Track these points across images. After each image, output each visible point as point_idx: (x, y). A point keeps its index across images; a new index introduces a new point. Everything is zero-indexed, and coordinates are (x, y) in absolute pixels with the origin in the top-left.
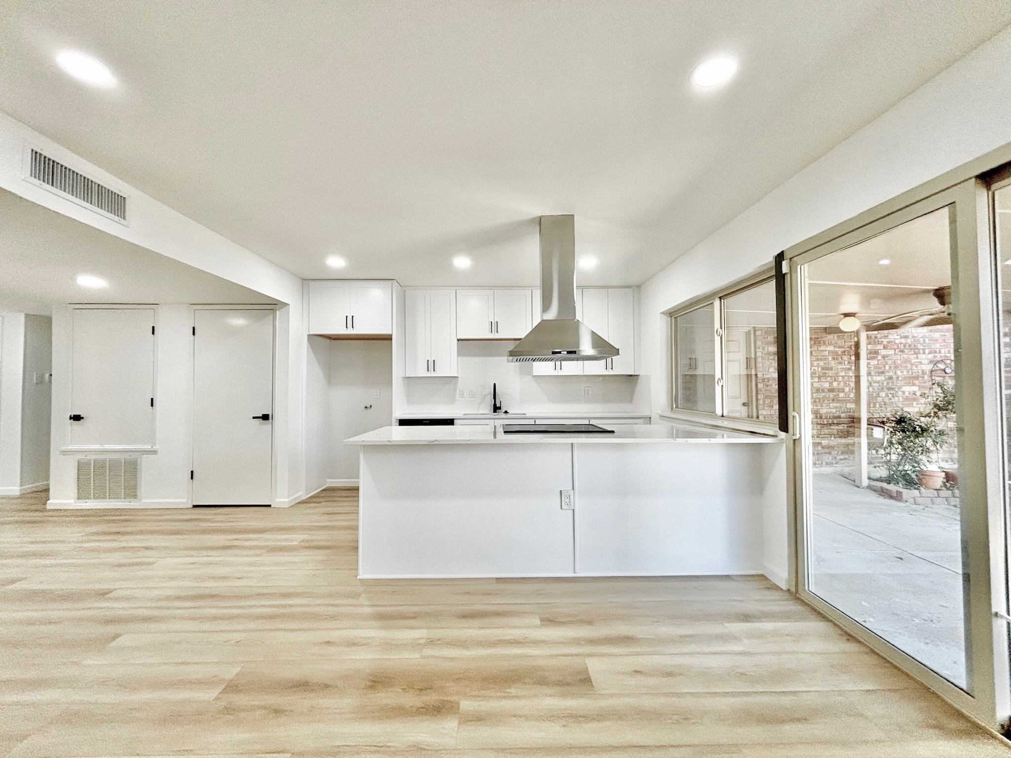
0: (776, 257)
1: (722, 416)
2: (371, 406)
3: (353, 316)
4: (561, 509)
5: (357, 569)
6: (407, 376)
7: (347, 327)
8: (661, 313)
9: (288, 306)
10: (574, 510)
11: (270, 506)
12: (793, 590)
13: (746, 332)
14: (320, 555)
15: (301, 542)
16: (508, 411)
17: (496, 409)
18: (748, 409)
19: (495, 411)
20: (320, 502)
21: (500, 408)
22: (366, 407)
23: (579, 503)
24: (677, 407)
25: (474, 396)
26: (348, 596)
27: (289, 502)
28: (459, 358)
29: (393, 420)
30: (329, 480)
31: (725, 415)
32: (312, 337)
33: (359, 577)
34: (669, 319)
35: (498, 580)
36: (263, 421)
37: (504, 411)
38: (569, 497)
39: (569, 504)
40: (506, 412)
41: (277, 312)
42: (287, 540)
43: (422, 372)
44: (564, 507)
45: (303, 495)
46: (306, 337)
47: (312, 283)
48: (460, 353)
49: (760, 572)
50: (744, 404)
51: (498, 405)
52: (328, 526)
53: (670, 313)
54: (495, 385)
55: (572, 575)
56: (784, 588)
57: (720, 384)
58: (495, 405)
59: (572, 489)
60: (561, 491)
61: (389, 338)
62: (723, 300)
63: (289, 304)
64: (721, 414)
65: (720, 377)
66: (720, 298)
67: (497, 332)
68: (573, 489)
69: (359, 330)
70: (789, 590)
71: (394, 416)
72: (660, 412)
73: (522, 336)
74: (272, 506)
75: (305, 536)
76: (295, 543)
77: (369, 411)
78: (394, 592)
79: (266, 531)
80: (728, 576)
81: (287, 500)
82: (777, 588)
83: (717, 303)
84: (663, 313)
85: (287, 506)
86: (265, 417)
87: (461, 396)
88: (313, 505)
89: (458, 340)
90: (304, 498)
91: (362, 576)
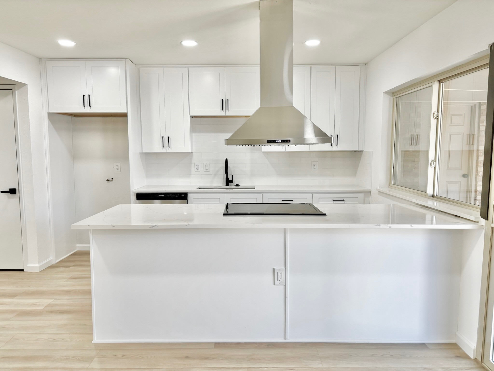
0: (491, 45)
1: (433, 196)
2: (112, 179)
3: (89, 95)
4: (274, 284)
5: (92, 334)
6: (144, 152)
7: (84, 106)
8: (384, 93)
9: (26, 86)
10: (285, 285)
11: (23, 270)
12: (479, 359)
13: (472, 106)
14: (62, 319)
15: (46, 307)
16: (239, 185)
17: (228, 182)
18: (468, 182)
19: (227, 185)
20: (69, 267)
21: (231, 181)
22: (108, 180)
23: (290, 279)
24: (394, 184)
25: (208, 170)
26: (82, 360)
27: (40, 267)
28: (194, 134)
29: (131, 193)
30: (78, 245)
31: (435, 194)
32: (52, 115)
33: (93, 342)
34: (392, 98)
35: (218, 345)
36: (10, 195)
37: (236, 185)
38: (281, 275)
39: (281, 280)
40: (237, 185)
41: (16, 92)
42: (34, 304)
43: (157, 148)
44: (276, 282)
45: (53, 259)
46: (47, 114)
47: (48, 62)
48: (193, 129)
49: (453, 341)
50: (464, 176)
51: (230, 179)
52: (72, 291)
53: (393, 93)
54: (227, 161)
55: (282, 340)
56: (472, 357)
57: (434, 166)
58: (227, 178)
59: (283, 266)
60: (274, 269)
61: (125, 115)
62: (442, 84)
63: (27, 84)
64: (432, 193)
65: (433, 159)
66: (439, 81)
67: (228, 110)
68: (285, 267)
69: (96, 108)
70: (476, 358)
71: (131, 190)
72: (379, 188)
73: (251, 114)
74: (24, 271)
75: (52, 300)
76: (41, 308)
77: (111, 183)
78: (123, 356)
79: (16, 296)
80: (424, 344)
81: (37, 265)
82: (467, 357)
83: (436, 86)
84: (387, 93)
85: (38, 271)
86: (12, 191)
87: (196, 170)
88: (62, 269)
89: (192, 117)
90: (54, 262)
91: (97, 340)
